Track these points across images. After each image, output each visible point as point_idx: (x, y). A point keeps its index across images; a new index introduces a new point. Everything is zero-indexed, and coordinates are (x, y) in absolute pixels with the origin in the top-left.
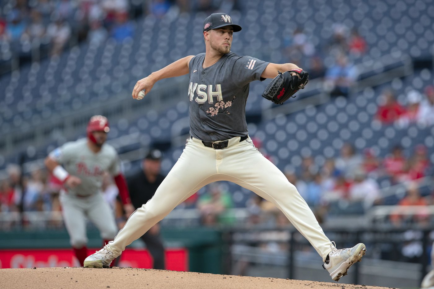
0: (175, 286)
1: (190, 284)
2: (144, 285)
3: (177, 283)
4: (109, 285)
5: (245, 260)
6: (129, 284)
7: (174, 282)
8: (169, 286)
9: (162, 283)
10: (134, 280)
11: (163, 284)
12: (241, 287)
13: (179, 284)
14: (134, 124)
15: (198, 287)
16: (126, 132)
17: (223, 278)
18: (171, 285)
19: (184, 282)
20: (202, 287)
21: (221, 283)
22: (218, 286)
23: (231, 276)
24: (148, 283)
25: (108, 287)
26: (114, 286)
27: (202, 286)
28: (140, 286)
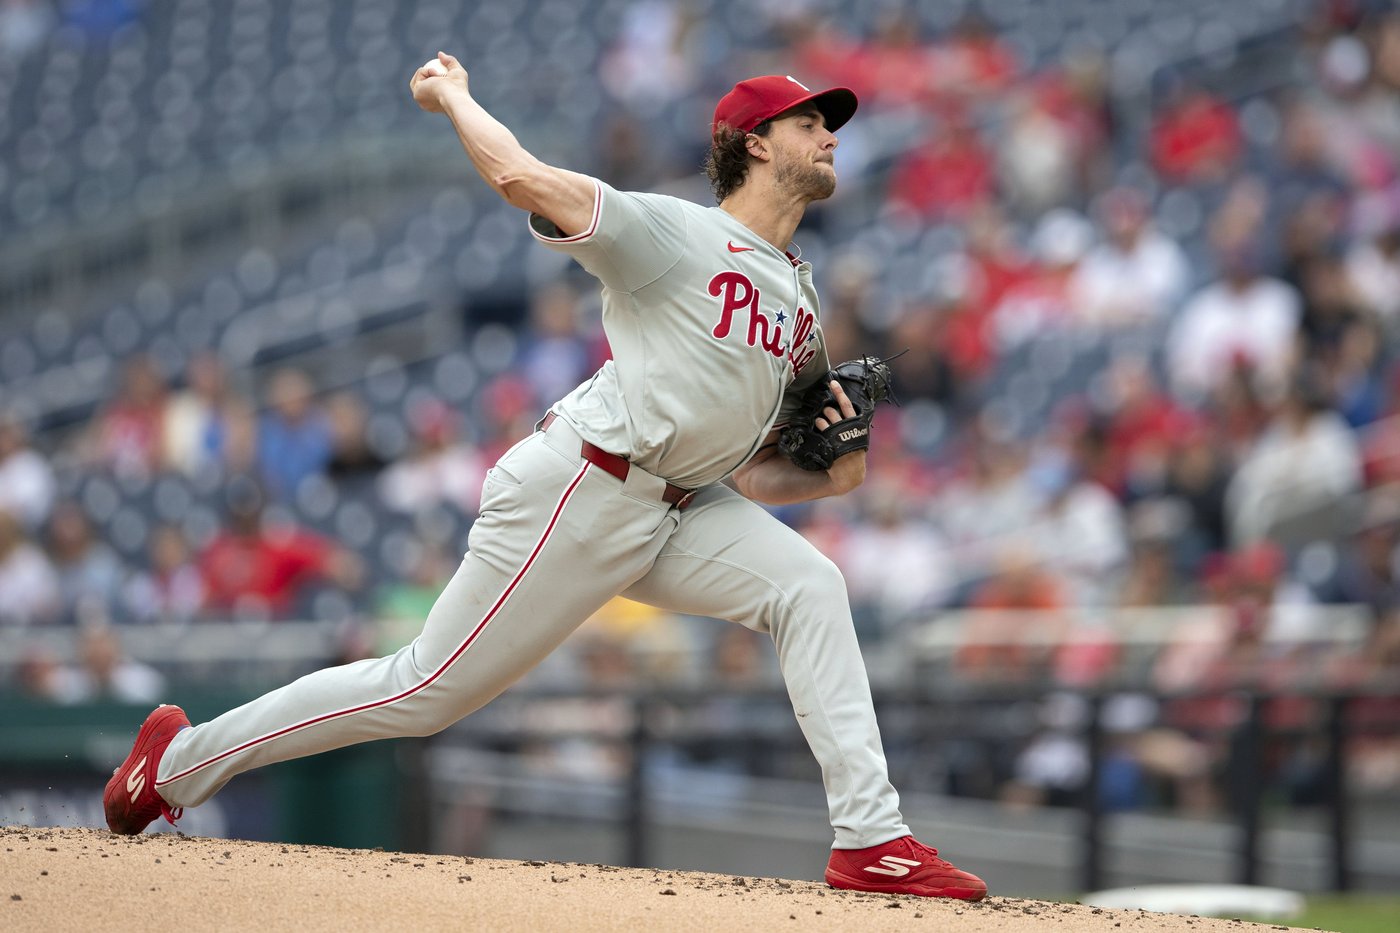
0: (247, 895)
1: (299, 885)
2: (141, 891)
3: (256, 884)
4: (18, 892)
5: (481, 800)
6: (87, 888)
7: (244, 880)
8: (227, 894)
9: (204, 885)
10: (106, 873)
11: (207, 888)
12: (475, 894)
13: (262, 886)
14: (90, 329)
15: (328, 896)
16: (66, 358)
17: (415, 866)
18: (233, 890)
19: (278, 880)
20: (341, 898)
21: (407, 881)
22: (395, 895)
23: (440, 858)
24: (154, 883)
25: (17, 898)
26: (37, 894)
27: (342, 894)
28: (126, 895)
